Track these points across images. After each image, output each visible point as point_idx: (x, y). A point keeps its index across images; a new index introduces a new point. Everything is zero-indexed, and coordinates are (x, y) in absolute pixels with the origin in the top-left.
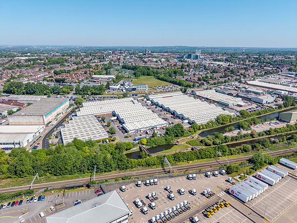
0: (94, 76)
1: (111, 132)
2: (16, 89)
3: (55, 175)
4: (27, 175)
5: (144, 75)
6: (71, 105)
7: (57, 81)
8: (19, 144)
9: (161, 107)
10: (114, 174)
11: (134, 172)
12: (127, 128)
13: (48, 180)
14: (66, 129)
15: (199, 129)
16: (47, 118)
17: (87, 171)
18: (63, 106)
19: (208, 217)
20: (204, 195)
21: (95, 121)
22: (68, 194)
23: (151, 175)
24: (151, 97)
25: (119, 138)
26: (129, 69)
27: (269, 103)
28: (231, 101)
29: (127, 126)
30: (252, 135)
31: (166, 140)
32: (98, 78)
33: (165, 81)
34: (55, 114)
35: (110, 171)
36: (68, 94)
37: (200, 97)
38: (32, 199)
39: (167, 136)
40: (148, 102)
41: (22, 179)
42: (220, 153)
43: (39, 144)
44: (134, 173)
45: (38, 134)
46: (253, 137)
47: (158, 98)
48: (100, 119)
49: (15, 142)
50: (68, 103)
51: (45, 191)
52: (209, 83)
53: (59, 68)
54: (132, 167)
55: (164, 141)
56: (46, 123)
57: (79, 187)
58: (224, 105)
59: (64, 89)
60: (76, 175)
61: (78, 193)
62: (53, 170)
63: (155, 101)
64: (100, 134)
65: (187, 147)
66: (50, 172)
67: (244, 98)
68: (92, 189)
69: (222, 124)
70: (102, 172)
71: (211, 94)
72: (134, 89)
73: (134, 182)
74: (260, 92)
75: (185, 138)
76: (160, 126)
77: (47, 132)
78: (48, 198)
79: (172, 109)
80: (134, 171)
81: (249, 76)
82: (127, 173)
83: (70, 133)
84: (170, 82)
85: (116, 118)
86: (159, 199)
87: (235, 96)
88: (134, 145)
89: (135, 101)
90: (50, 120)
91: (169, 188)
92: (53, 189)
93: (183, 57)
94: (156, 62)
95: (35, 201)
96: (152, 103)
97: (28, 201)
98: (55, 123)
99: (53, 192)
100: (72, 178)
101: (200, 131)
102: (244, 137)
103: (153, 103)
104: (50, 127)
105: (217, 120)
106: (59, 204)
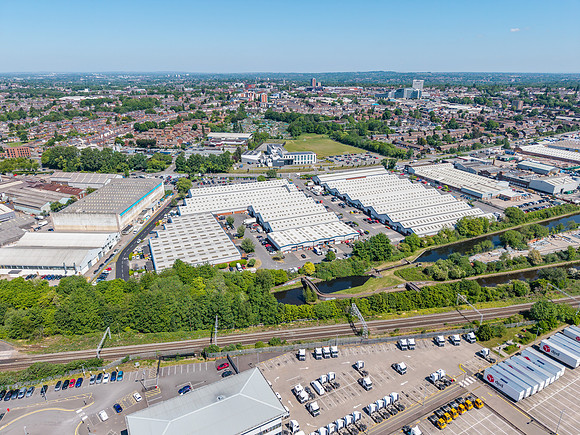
0: (210, 135)
1: (247, 249)
2: (65, 161)
3: (141, 331)
4: (89, 330)
5: (308, 132)
6: (168, 193)
7: (142, 144)
8: (74, 268)
9: (344, 199)
10: (254, 332)
11: (292, 330)
12: (276, 240)
13: (129, 340)
14: (159, 241)
15: (421, 246)
16: (125, 219)
17: (201, 325)
18: (153, 195)
19: (440, 429)
20: (432, 382)
21: (215, 226)
22: (166, 370)
23: (325, 339)
24: (323, 178)
25: (262, 261)
26: (278, 120)
27: (566, 193)
28: (488, 188)
29: (276, 237)
30: (530, 261)
31: (353, 266)
32: (220, 140)
33: (352, 144)
34: (138, 210)
35: (246, 327)
36: (163, 170)
37: (423, 178)
38: (99, 377)
39: (356, 259)
40: (317, 187)
41: (81, 337)
42: (464, 297)
43: (109, 269)
44: (292, 332)
45: (107, 250)
46: (533, 265)
47: (338, 181)
48: (224, 222)
49: (67, 265)
50: (162, 189)
51: (124, 362)
52: (440, 149)
53: (143, 118)
54: (287, 321)
55: (351, 269)
56: (122, 228)
57: (187, 356)
58: (472, 197)
59: (155, 162)
60: (181, 332)
61: (185, 368)
62: (137, 321)
63: (331, 186)
64: (224, 252)
65: (396, 282)
66: (132, 325)
67: (513, 182)
68: (212, 362)
69: (468, 235)
70: (230, 327)
71: (444, 172)
72: (289, 162)
73: (292, 350)
74: (549, 168)
75: (392, 264)
76: (342, 239)
77: (124, 245)
78: (130, 376)
79: (365, 204)
80: (291, 328)
81: (525, 134)
82: (278, 331)
83: (166, 249)
84: (362, 147)
85: (254, 220)
86: (341, 388)
87: (494, 178)
88: (291, 276)
89: (292, 187)
90: (129, 223)
91: (361, 365)
92: (139, 359)
93: (386, 95)
94: (333, 105)
95: (105, 381)
96: (325, 190)
97: (92, 380)
98: (138, 227)
99: (137, 364)
100: (172, 339)
101: (423, 251)
102: (514, 263)
103: (327, 192)
104: (131, 236)
105: (458, 227)
106: (151, 389)
